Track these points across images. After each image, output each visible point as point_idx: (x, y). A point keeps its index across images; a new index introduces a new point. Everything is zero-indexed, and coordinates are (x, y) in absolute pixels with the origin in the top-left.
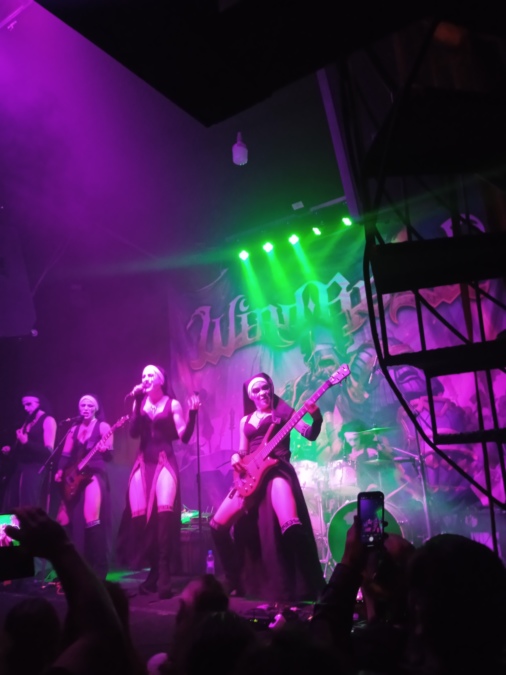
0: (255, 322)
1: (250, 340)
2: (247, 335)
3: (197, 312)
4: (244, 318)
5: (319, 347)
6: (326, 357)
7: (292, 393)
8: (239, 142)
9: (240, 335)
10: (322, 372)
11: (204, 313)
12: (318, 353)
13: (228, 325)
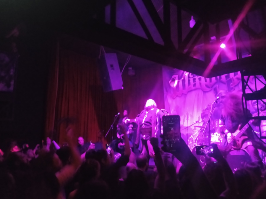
0: (195, 81)
1: (193, 88)
2: (193, 86)
3: (173, 77)
4: (191, 80)
5: (221, 91)
6: (223, 95)
7: (210, 108)
8: (192, 19)
9: (190, 86)
10: (222, 101)
11: (175, 78)
12: (220, 93)
13: (185, 82)
